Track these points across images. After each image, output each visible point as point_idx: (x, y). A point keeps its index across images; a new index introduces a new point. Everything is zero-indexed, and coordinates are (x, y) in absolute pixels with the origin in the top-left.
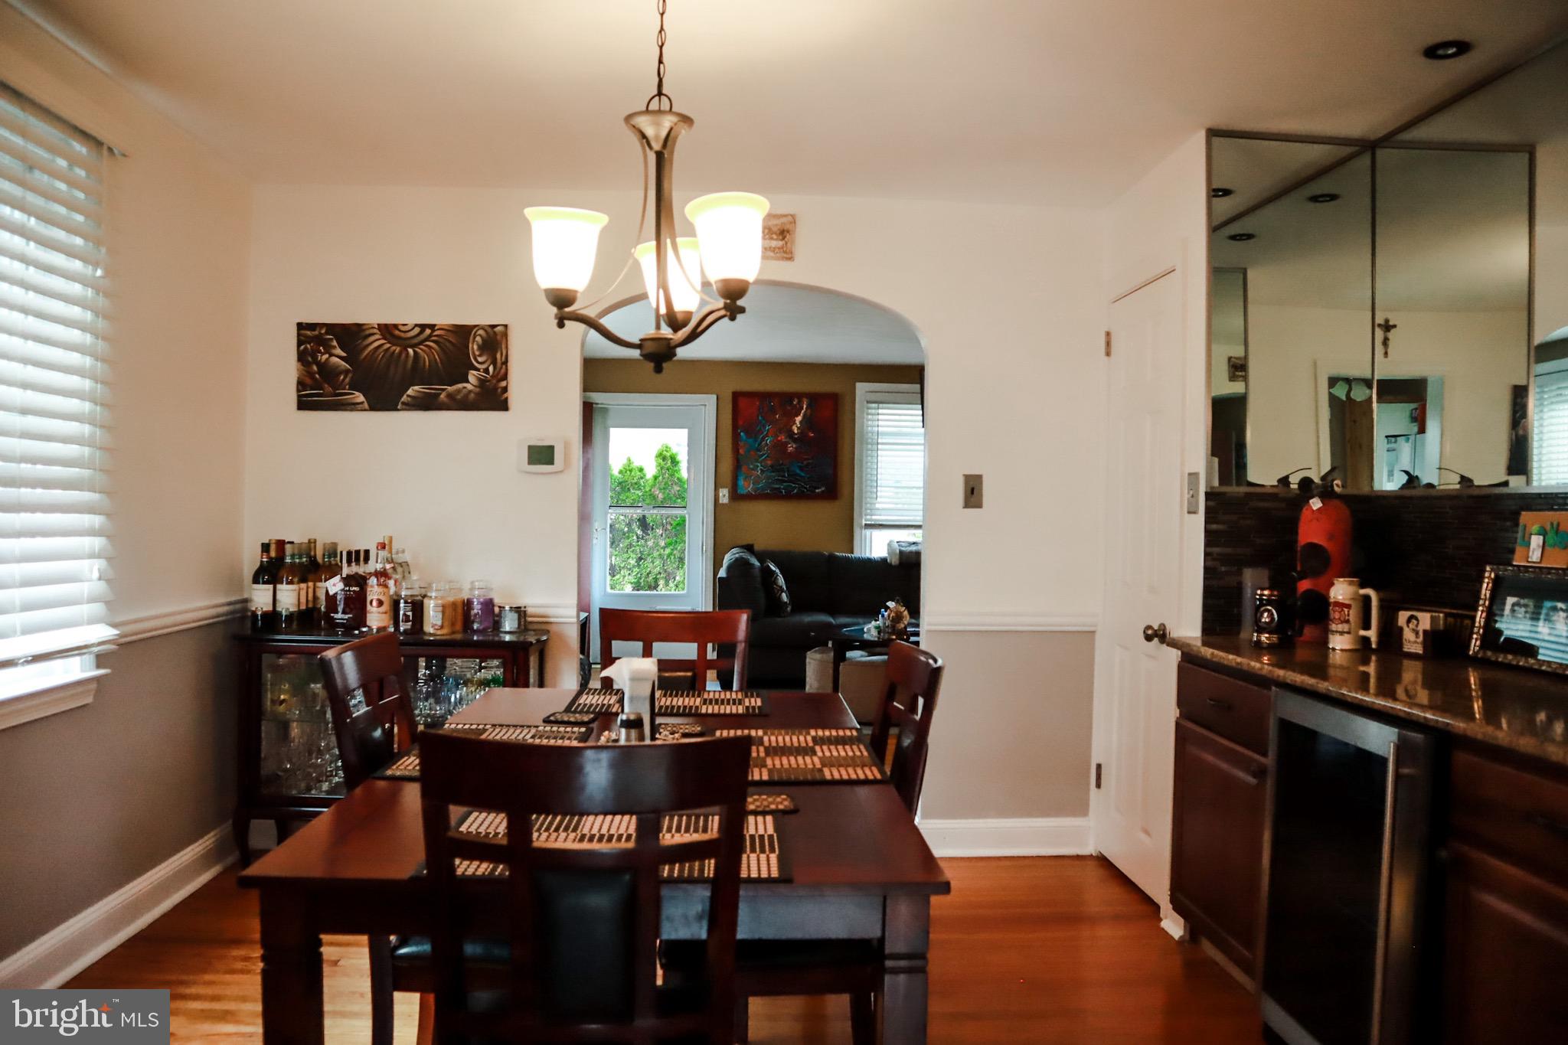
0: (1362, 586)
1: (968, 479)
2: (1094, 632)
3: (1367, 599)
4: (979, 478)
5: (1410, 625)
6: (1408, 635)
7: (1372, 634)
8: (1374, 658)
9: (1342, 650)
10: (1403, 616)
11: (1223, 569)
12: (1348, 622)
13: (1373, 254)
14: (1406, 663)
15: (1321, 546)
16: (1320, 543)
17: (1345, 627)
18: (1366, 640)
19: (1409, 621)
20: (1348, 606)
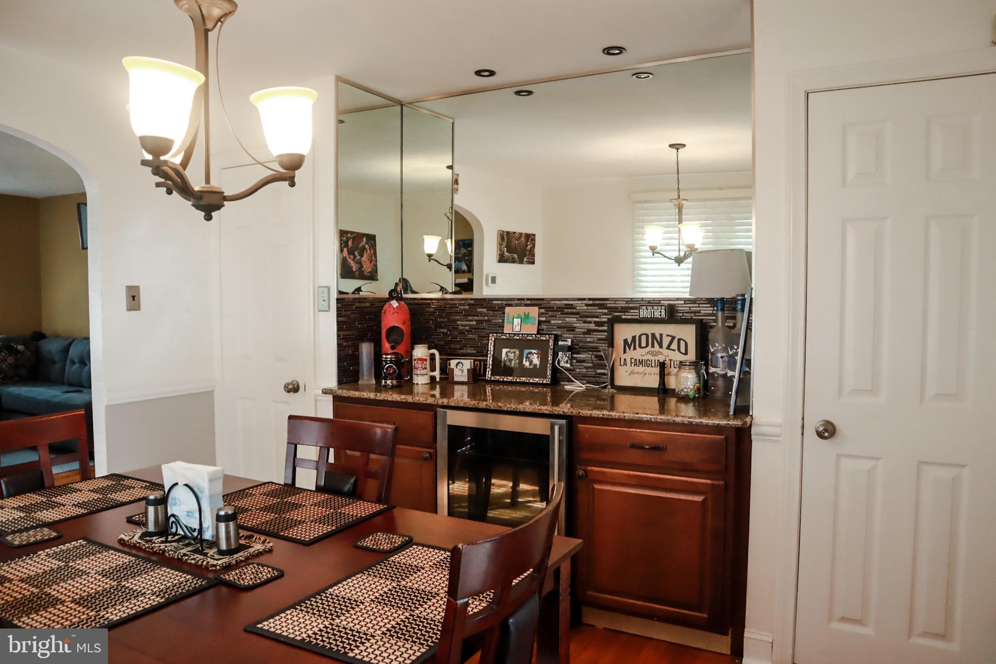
0: (430, 348)
1: (129, 288)
2: (212, 391)
3: (433, 355)
4: (137, 288)
5: (458, 367)
6: (457, 372)
7: (437, 374)
8: (438, 386)
9: (422, 384)
10: (453, 363)
11: (345, 344)
12: (426, 368)
13: (402, 179)
14: (456, 387)
15: (400, 328)
16: (399, 326)
17: (425, 372)
18: (433, 378)
19: (457, 365)
20: (426, 360)
